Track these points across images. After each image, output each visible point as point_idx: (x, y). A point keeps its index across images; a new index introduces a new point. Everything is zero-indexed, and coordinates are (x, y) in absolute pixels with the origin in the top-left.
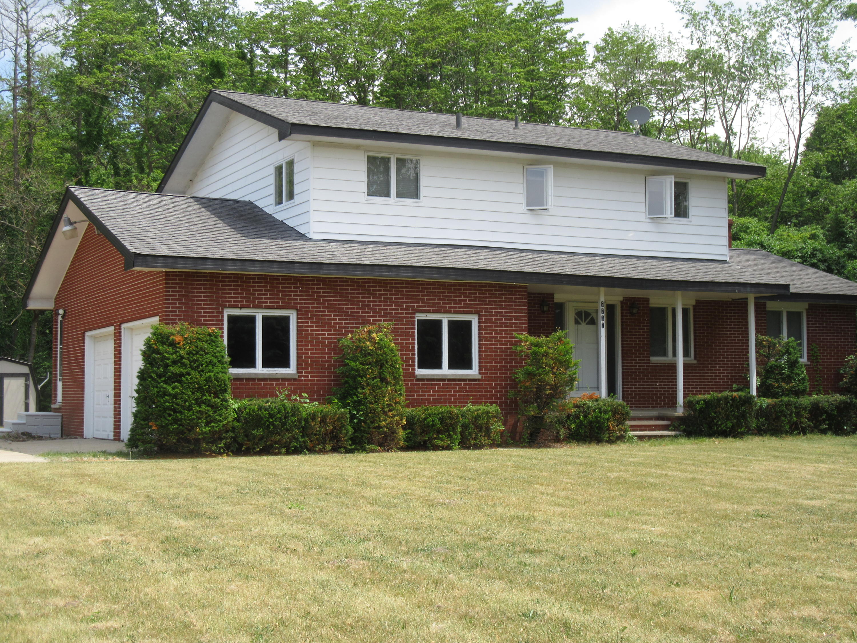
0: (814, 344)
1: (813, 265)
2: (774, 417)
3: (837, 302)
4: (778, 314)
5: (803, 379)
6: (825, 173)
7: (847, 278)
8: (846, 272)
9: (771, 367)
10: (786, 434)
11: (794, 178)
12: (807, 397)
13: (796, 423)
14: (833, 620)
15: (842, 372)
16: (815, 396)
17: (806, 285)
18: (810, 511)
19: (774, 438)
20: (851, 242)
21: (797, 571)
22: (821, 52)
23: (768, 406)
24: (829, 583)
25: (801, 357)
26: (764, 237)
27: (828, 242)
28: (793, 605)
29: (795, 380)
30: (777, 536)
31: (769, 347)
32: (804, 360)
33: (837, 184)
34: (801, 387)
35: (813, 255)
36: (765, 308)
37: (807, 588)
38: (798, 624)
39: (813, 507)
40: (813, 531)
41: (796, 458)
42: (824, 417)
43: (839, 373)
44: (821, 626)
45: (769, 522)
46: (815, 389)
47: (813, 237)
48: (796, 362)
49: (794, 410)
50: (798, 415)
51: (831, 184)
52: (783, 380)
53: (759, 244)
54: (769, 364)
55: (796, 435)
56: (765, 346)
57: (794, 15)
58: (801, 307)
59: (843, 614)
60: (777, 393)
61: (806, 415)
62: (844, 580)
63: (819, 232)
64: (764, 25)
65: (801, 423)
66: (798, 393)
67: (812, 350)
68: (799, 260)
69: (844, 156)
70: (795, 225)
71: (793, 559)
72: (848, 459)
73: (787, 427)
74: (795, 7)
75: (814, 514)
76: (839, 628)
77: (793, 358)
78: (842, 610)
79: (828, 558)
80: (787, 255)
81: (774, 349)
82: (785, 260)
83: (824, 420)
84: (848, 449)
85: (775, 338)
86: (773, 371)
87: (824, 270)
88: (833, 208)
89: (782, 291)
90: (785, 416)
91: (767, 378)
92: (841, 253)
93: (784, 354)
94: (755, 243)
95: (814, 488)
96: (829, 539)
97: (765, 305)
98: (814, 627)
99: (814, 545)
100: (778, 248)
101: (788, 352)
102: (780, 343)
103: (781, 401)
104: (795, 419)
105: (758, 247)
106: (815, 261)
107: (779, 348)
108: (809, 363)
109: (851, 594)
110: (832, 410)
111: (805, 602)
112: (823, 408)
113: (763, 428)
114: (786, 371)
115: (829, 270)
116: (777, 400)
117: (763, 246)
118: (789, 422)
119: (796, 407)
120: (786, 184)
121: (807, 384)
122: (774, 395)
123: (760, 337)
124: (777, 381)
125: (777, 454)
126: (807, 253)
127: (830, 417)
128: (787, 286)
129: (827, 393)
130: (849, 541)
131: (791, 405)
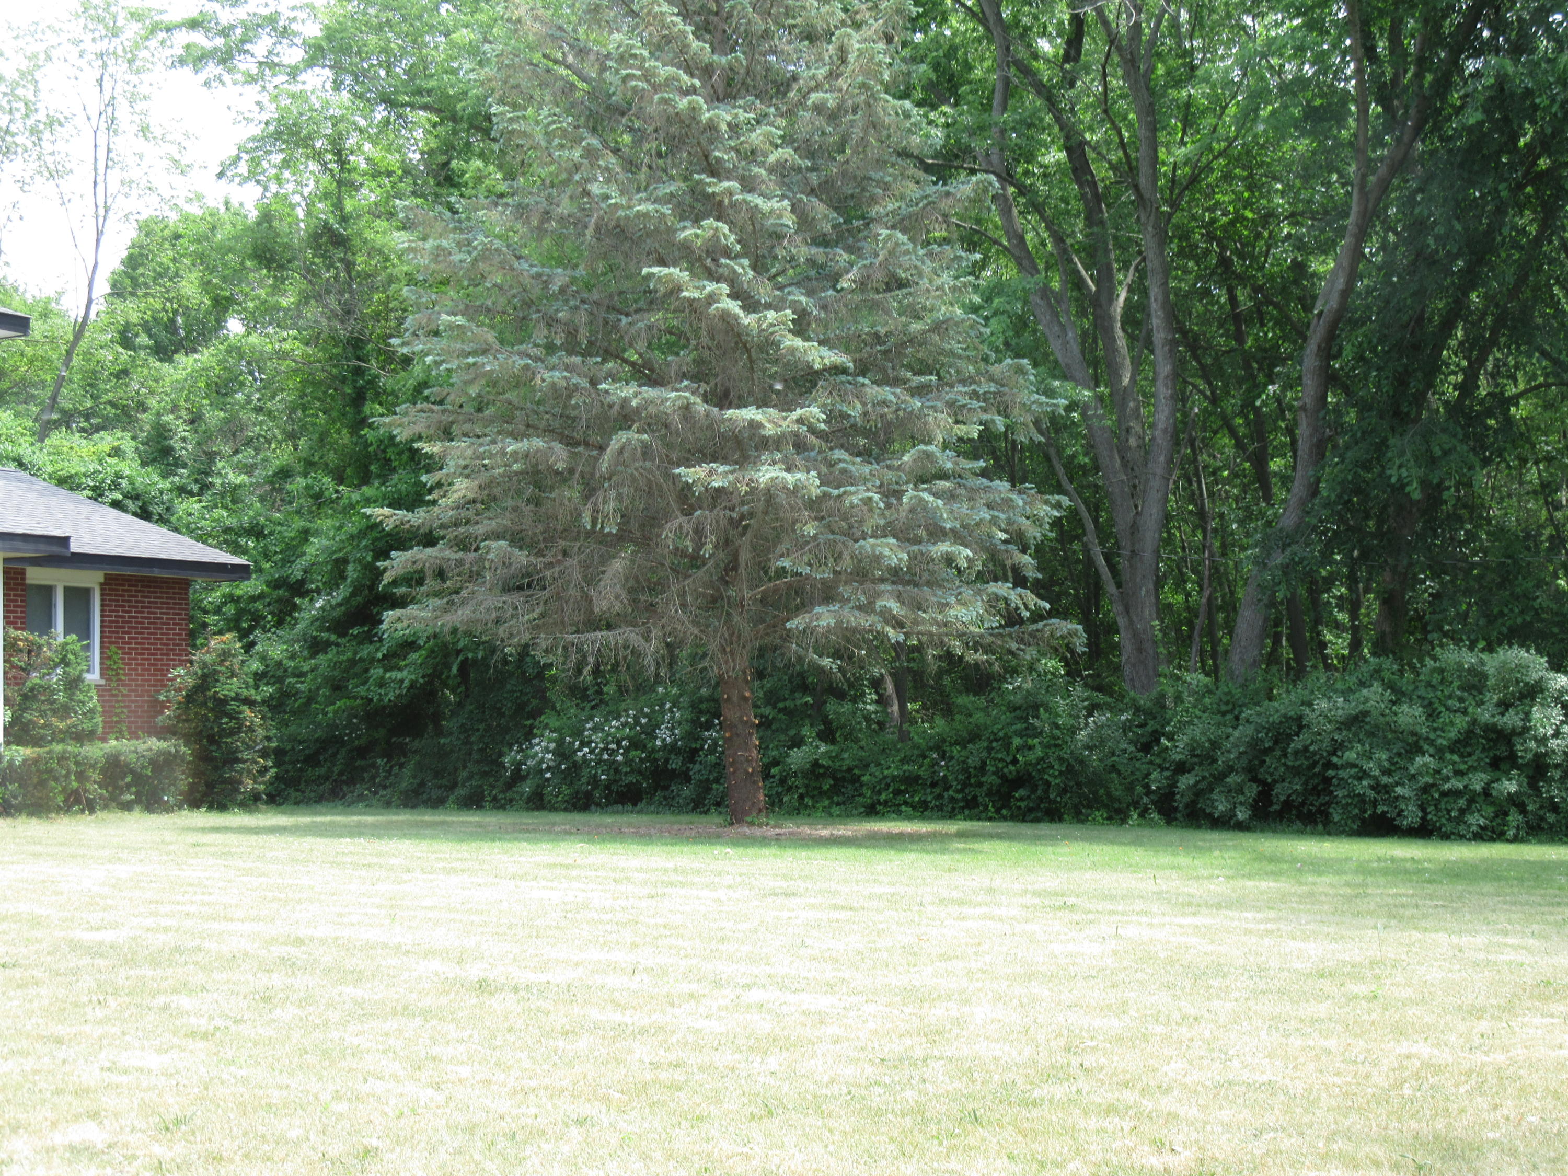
0: (113, 648)
1: (116, 504)
2: (35, 780)
3: (156, 573)
4: (48, 591)
5: (92, 711)
6: (143, 339)
7: (176, 530)
8: (173, 519)
9: (32, 689)
10: (58, 813)
11: (83, 344)
12: (100, 744)
13: (76, 792)
14: (126, 1145)
15: (162, 698)
16: (113, 743)
17: (100, 540)
18: (95, 951)
19: (34, 821)
20: (184, 466)
21: (64, 1062)
22: (136, 118)
23: (25, 761)
24: (123, 1079)
25: (88, 671)
26: (25, 449)
27: (144, 464)
28: (54, 1124)
29: (76, 713)
30: (31, 1001)
31: (30, 652)
32: (94, 677)
33: (161, 360)
34: (88, 726)
35: (115, 486)
36: (24, 579)
37: (82, 1092)
38: (61, 1158)
39: (101, 944)
40: (99, 986)
41: (73, 856)
42: (128, 779)
43: (157, 701)
44: (105, 1157)
45: (18, 975)
46: (112, 728)
47: (116, 452)
48: (79, 680)
49: (73, 767)
50: (81, 777)
51: (151, 359)
52: (55, 712)
53: (14, 460)
54: (29, 684)
55: (77, 813)
56: (21, 651)
57: (88, 46)
58: (92, 579)
59: (144, 1132)
60: (42, 738)
61: (96, 776)
62: (150, 1071)
63: (128, 445)
64: (35, 56)
65: (86, 791)
66: (80, 737)
67: (109, 658)
68: (90, 493)
69: (175, 312)
70: (83, 430)
71: (59, 1041)
72: (168, 854)
73: (60, 800)
74: (93, 31)
75: (101, 955)
76: (135, 1157)
77: (73, 672)
78: (144, 1126)
79: (124, 1033)
80: (66, 482)
81: (38, 655)
82: (64, 492)
83: (128, 786)
84: (168, 836)
85: (40, 636)
86: (35, 696)
87: (135, 514)
88: (153, 402)
89: (56, 549)
90: (56, 779)
91: (24, 710)
92: (165, 485)
93: (57, 666)
94: (7, 458)
95: (105, 909)
96: (127, 999)
97: (22, 573)
98: (91, 1160)
99: (99, 1013)
100: (50, 469)
101: (64, 662)
102: (49, 644)
103: (49, 752)
104: (75, 785)
105: (12, 466)
106: (118, 496)
107: (49, 654)
108: (103, 682)
109: (160, 1095)
110: (143, 767)
111: (77, 1117)
112: (127, 764)
113: (14, 802)
114: (61, 697)
115: (144, 514)
116: (42, 750)
117: (21, 464)
118: (64, 789)
119: (77, 763)
120: (69, 353)
121: (99, 719)
122: (37, 742)
123: (13, 633)
124: (43, 714)
125: (38, 849)
126: (103, 481)
127: (139, 779)
128: (65, 541)
129: (134, 736)
130: (161, 1000)
131: (67, 759)
